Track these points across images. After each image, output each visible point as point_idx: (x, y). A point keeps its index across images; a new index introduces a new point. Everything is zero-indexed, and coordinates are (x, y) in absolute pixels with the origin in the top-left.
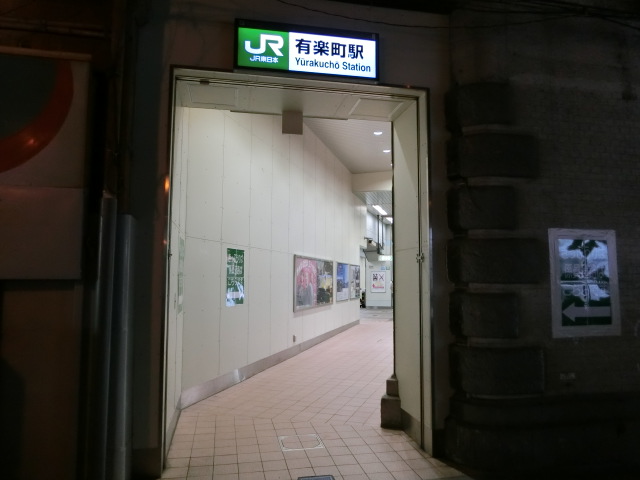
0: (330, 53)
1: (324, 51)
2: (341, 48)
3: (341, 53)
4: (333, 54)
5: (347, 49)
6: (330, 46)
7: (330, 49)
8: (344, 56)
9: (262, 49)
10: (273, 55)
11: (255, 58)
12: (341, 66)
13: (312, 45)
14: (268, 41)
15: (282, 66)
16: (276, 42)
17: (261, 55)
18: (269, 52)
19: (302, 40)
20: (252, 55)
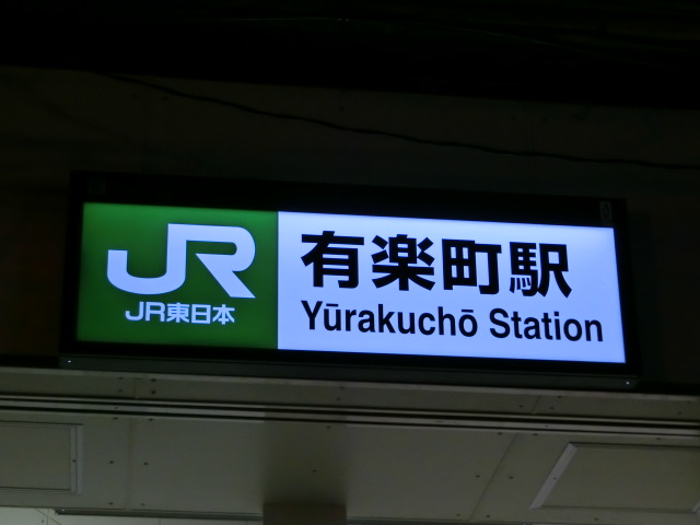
0: (438, 277)
1: (414, 274)
2: (482, 259)
3: (483, 278)
4: (449, 283)
5: (504, 260)
6: (435, 251)
7: (438, 265)
8: (492, 288)
9: (174, 277)
10: (217, 295)
11: (145, 312)
12: (485, 324)
13: (366, 253)
14: (194, 248)
15: (251, 337)
16: (229, 249)
17: (168, 298)
18: (200, 286)
19: (328, 236)
20: (133, 300)
